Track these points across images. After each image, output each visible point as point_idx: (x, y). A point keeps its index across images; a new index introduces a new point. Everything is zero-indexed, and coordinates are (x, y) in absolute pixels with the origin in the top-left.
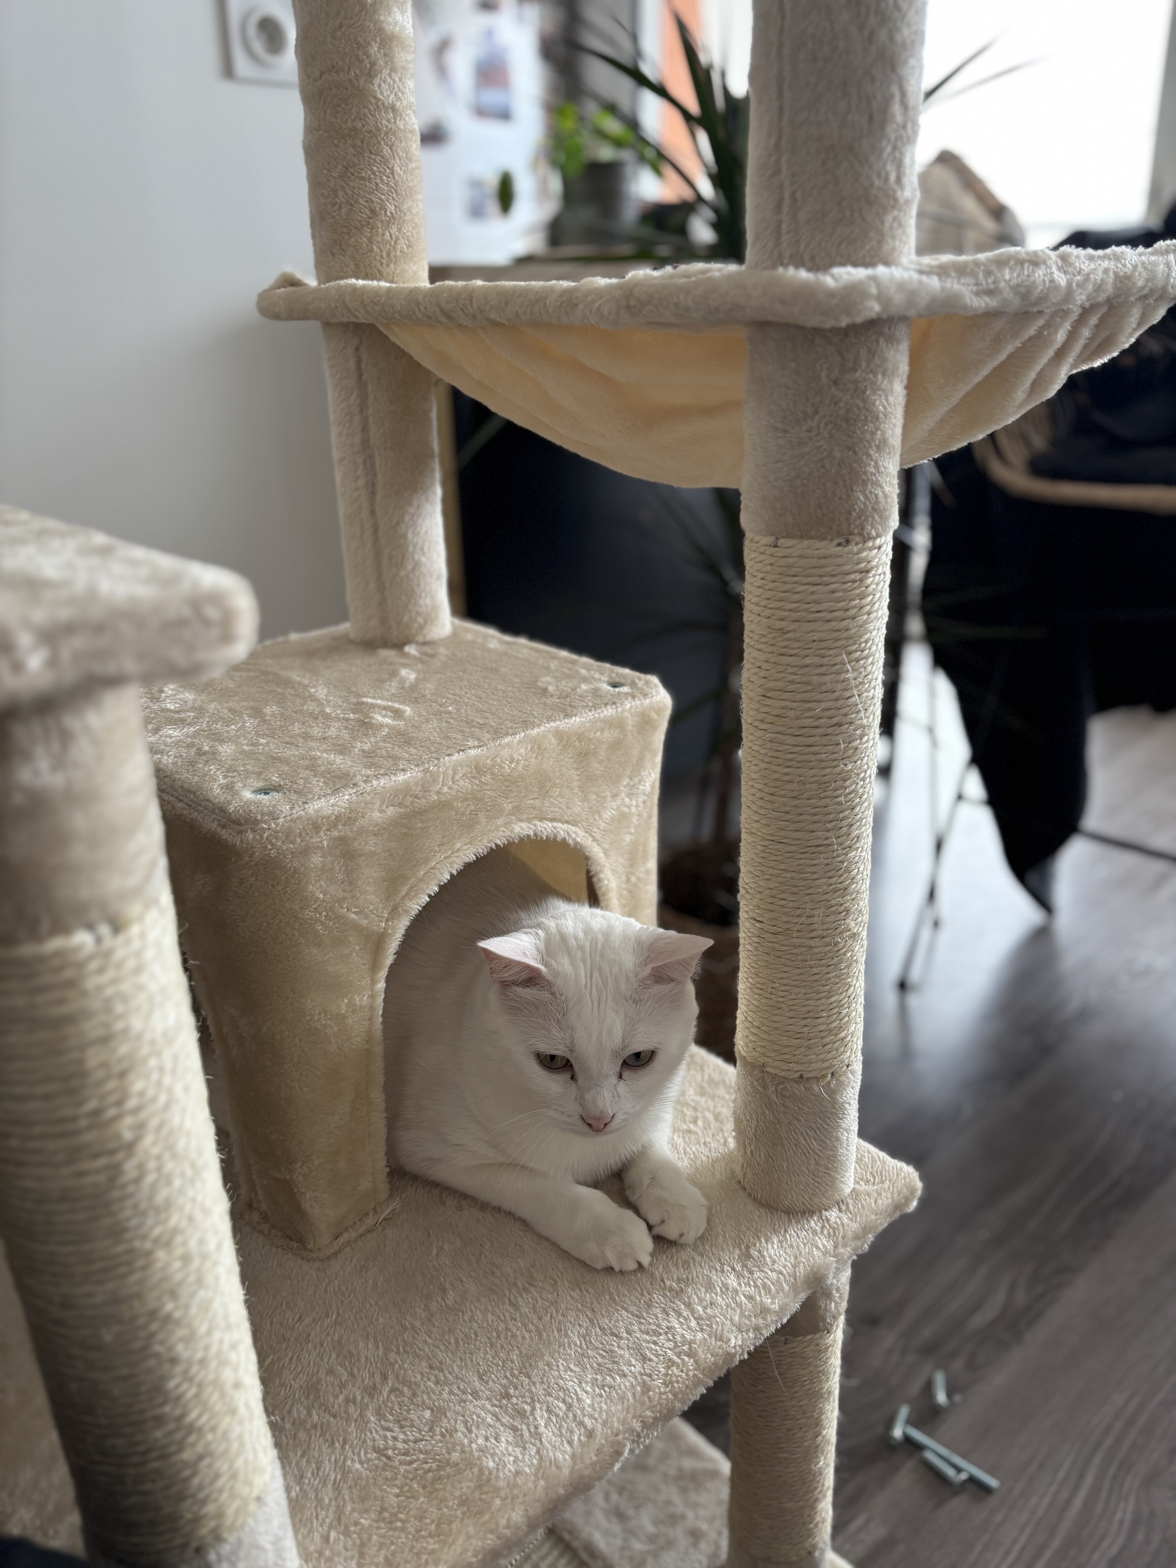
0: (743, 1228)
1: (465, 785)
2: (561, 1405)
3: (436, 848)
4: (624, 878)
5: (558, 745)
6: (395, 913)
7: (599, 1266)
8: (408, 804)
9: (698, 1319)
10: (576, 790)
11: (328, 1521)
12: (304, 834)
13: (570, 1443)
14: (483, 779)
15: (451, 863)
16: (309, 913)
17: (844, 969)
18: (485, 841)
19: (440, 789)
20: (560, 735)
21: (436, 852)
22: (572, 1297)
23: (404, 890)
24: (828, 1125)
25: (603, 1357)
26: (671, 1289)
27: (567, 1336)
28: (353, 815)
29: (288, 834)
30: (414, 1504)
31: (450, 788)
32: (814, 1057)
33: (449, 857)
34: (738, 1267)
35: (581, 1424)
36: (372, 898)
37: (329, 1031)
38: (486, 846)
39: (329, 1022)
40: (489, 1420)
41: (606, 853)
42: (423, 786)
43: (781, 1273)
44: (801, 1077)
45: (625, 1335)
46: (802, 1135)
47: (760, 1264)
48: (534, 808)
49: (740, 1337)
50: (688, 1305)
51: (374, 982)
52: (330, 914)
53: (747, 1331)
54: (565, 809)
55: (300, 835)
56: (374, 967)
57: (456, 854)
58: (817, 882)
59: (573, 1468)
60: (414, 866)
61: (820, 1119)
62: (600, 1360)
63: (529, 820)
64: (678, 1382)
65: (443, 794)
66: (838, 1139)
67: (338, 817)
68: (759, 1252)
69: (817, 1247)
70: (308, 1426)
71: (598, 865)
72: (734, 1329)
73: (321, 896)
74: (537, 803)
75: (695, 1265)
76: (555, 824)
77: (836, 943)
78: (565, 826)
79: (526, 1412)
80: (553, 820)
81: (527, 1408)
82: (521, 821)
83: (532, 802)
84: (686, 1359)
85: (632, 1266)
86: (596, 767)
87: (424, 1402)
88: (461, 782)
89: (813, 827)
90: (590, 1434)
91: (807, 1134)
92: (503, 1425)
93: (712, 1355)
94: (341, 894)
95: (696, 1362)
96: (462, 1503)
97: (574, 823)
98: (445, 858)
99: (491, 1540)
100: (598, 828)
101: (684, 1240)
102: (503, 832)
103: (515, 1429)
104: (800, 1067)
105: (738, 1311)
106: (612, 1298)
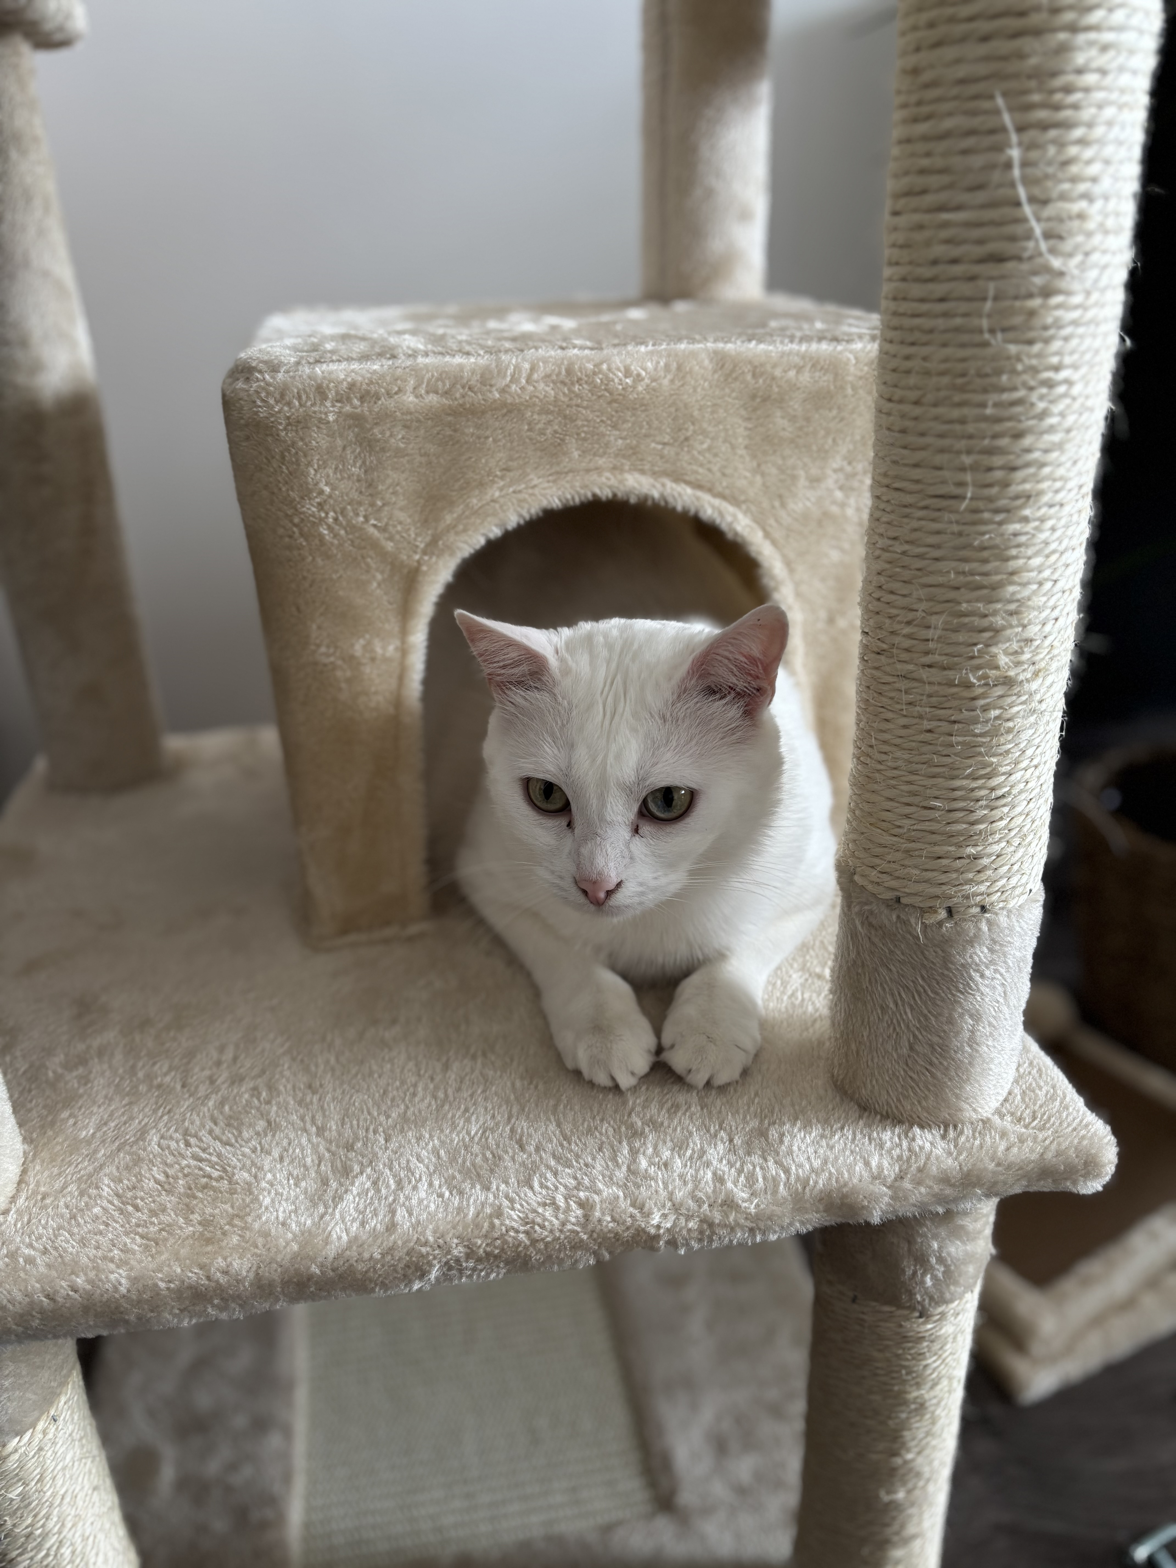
0: (787, 1101)
1: (546, 390)
2: (392, 1182)
3: (498, 473)
4: (823, 614)
5: (715, 372)
6: (433, 547)
7: (570, 1065)
8: (458, 395)
9: (632, 1171)
10: (741, 452)
11: (82, 1172)
12: (304, 397)
13: (363, 1224)
14: (576, 388)
15: (520, 501)
16: (310, 508)
17: (982, 735)
18: (577, 484)
19: (508, 386)
20: (721, 360)
21: (496, 476)
22: (513, 1085)
23: (449, 519)
24: (937, 993)
25: (486, 1160)
26: (632, 1126)
27: (468, 1120)
28: (373, 388)
29: (282, 394)
30: (164, 1198)
31: (522, 388)
32: (916, 872)
33: (520, 492)
34: (737, 1141)
35: (393, 1212)
36: (402, 516)
37: (339, 674)
38: (578, 493)
39: (339, 662)
40: (309, 1160)
41: (788, 564)
42: (482, 375)
43: (787, 1171)
44: (898, 900)
45: (532, 1149)
46: (892, 995)
47: (769, 1149)
48: (662, 457)
49: (672, 1218)
50: (634, 1152)
51: (404, 632)
52: (341, 518)
53: (688, 1218)
54: (718, 474)
55: (299, 398)
56: (405, 612)
57: (530, 491)
58: (943, 566)
59: (344, 1251)
60: (462, 488)
61: (923, 978)
62: (479, 1160)
63: (655, 474)
64: (542, 1227)
65: (510, 394)
66: (951, 1021)
67: (352, 386)
68: (782, 1135)
69: (867, 1164)
70: (155, 1083)
71: (773, 577)
72: (669, 1204)
73: (327, 489)
74: (668, 451)
75: (684, 1114)
76: (699, 493)
77: (969, 686)
78: (717, 502)
79: (352, 1171)
80: (698, 486)
81: (357, 1168)
82: (642, 472)
83: (660, 447)
84: (574, 1206)
85: (602, 1079)
86: (780, 422)
87: (268, 1113)
88: (541, 386)
89: (938, 459)
90: (391, 1227)
91: (900, 994)
92: (318, 1172)
93: (614, 1220)
94: (354, 495)
95: (586, 1217)
96: (205, 1223)
97: (735, 501)
98: (514, 492)
99: (194, 1275)
100: (777, 521)
101: (690, 1079)
102: (608, 479)
103: (325, 1182)
104: (894, 884)
105: (690, 1186)
106: (556, 1106)
